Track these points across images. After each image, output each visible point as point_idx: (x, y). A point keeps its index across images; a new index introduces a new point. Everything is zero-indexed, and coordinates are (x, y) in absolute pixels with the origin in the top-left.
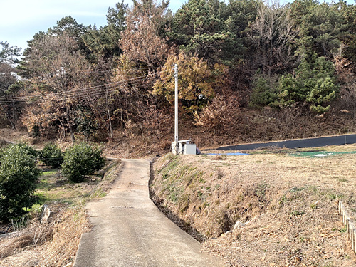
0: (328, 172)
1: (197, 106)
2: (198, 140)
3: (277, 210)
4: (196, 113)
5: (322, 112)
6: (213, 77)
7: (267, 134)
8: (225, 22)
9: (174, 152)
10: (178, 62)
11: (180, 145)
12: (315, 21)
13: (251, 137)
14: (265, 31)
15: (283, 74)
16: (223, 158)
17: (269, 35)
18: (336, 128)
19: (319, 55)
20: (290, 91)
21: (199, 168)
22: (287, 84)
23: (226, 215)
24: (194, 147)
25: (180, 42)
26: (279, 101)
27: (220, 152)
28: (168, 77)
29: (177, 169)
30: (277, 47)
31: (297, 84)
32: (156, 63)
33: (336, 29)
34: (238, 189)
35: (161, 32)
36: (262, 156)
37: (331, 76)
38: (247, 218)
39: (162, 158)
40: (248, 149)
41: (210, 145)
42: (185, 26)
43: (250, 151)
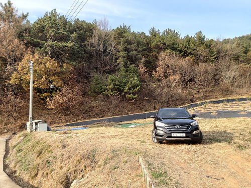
0: (135, 137)
1: (49, 94)
2: (50, 119)
3: (102, 167)
4: (48, 99)
5: (133, 99)
6: (62, 73)
7: (101, 114)
8: (71, 35)
9: (28, 130)
10: (33, 59)
11: (34, 124)
12: (129, 42)
13: (90, 116)
14: (99, 45)
15: (110, 74)
16: (68, 132)
17: (101, 48)
18: (141, 109)
19: (131, 64)
20: (115, 85)
21: (48, 142)
22: (113, 80)
23: (67, 177)
24: (46, 125)
25: (36, 45)
26: (108, 91)
27: (67, 128)
28: (25, 70)
29: (30, 144)
30: (106, 56)
31: (118, 81)
32: (15, 59)
33: (140, 49)
34: (77, 155)
35: (20, 36)
36: (97, 129)
37: (138, 77)
38: (83, 176)
39: (18, 135)
40: (87, 124)
41: (59, 123)
42: (40, 34)
43: (89, 125)
